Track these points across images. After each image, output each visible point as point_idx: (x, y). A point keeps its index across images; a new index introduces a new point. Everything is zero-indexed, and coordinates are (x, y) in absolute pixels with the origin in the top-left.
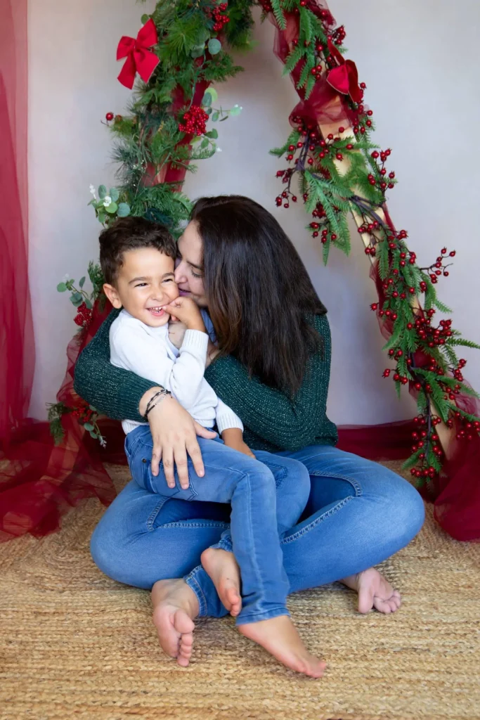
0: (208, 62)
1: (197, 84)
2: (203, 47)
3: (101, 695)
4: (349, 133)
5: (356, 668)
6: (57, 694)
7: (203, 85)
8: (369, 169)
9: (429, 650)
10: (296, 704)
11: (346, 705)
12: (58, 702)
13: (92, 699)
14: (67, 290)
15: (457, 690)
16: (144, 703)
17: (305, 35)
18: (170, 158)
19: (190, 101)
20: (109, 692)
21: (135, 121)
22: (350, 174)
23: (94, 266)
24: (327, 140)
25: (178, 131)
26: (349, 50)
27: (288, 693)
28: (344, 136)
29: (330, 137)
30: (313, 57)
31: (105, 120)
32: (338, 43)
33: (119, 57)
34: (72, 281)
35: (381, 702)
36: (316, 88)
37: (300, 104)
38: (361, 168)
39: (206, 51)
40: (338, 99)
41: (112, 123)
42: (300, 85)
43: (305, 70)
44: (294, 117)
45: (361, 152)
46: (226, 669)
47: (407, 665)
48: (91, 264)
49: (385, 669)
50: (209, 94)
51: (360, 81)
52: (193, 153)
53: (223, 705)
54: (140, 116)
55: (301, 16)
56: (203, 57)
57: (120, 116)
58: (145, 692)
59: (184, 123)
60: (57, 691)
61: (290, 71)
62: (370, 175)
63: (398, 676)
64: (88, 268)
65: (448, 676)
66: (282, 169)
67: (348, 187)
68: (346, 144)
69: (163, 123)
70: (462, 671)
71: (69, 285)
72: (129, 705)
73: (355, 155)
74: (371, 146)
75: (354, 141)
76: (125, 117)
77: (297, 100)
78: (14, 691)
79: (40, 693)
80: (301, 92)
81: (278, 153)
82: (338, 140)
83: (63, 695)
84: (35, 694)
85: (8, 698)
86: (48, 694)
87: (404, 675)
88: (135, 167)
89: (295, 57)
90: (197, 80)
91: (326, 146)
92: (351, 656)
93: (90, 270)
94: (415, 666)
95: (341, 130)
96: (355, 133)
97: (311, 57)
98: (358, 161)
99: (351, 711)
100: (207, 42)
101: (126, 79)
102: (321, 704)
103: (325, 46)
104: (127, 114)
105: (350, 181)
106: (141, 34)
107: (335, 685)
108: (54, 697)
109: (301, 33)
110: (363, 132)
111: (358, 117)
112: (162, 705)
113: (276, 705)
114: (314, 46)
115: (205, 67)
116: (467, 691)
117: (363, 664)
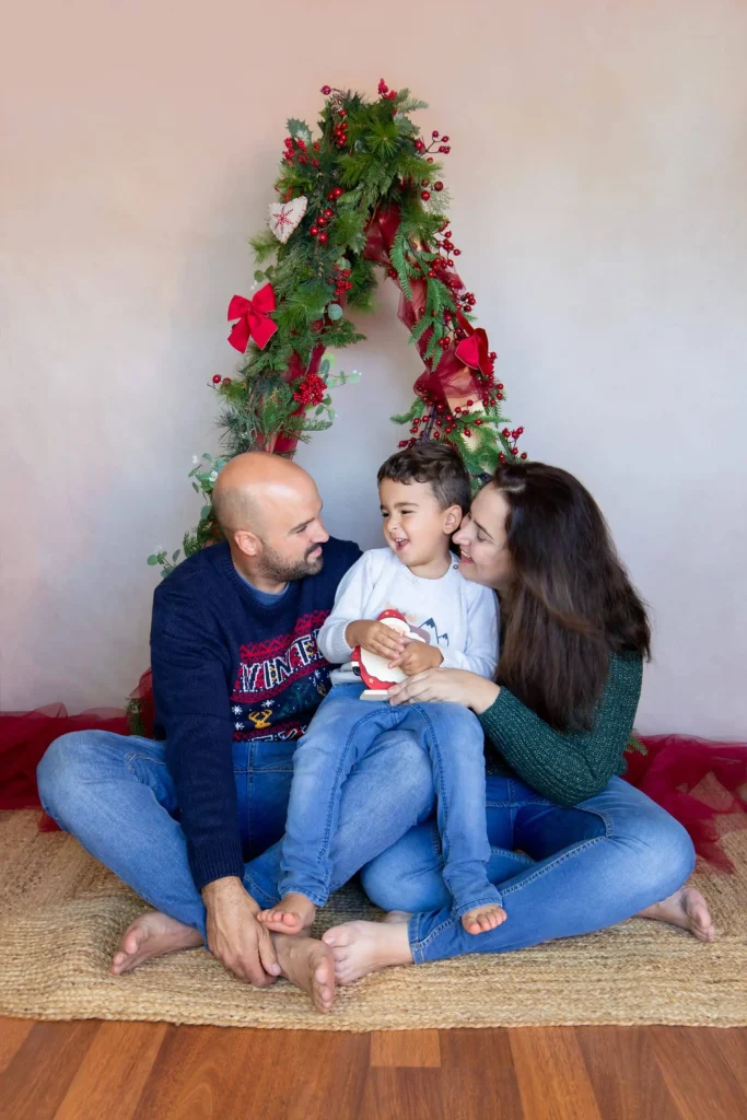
0: (327, 327)
1: (314, 349)
2: (322, 311)
3: (217, 1008)
4: (478, 406)
5: (477, 982)
6: (171, 1004)
7: (319, 351)
8: (499, 446)
9: (549, 962)
10: (418, 1016)
11: (468, 1014)
12: (173, 1013)
13: (207, 1011)
14: (158, 564)
15: (576, 996)
16: (263, 1018)
17: (432, 305)
18: (282, 428)
19: (305, 369)
20: (224, 1005)
21: (245, 384)
22: (480, 451)
23: (190, 538)
24: (454, 413)
25: (293, 399)
26: (478, 318)
27: (409, 1007)
28: (472, 409)
29: (458, 410)
30: (440, 327)
31: (211, 383)
32: (467, 309)
33: (230, 317)
34: (165, 554)
35: (502, 1011)
36: (443, 358)
37: (425, 373)
38: (492, 445)
39: (326, 315)
40: (466, 370)
41: (218, 386)
42: (427, 356)
43: (432, 341)
44: (421, 385)
45: (491, 426)
46: (346, 991)
47: (527, 976)
48: (186, 536)
49: (506, 982)
50: (327, 361)
51: (490, 350)
52: (307, 423)
53: (344, 1021)
54: (250, 380)
55: (429, 287)
56: (321, 320)
57: (228, 379)
58: (262, 1008)
59: (299, 392)
60: (169, 1001)
61: (416, 340)
62: (501, 454)
63: (518, 986)
64: (183, 540)
65: (566, 985)
66: (404, 439)
67: (477, 463)
68: (474, 419)
69: (275, 389)
70: (581, 979)
71: (160, 559)
72: (247, 1019)
73: (485, 429)
74: (503, 420)
75: (484, 414)
76: (235, 381)
77: (422, 368)
78: (125, 1001)
79: (153, 1003)
80: (429, 363)
81: (400, 421)
82: (466, 413)
83: (177, 1006)
84: (147, 1005)
85: (120, 1009)
86: (161, 1004)
87: (524, 986)
88: (243, 436)
89: (423, 327)
90: (314, 345)
91: (454, 420)
92: (472, 972)
93: (185, 542)
94: (535, 977)
95: (470, 403)
96: (484, 405)
97: (439, 326)
98: (488, 435)
99: (472, 1020)
100: (327, 307)
101: (237, 340)
102: (443, 1016)
103: (453, 315)
104: (237, 377)
105: (479, 458)
106: (257, 297)
107: (456, 998)
108: (167, 1008)
109: (429, 302)
110: (493, 404)
111: (487, 388)
112: (281, 1020)
113: (399, 1019)
114: (442, 315)
115: (324, 331)
116: (584, 996)
117: (483, 979)
